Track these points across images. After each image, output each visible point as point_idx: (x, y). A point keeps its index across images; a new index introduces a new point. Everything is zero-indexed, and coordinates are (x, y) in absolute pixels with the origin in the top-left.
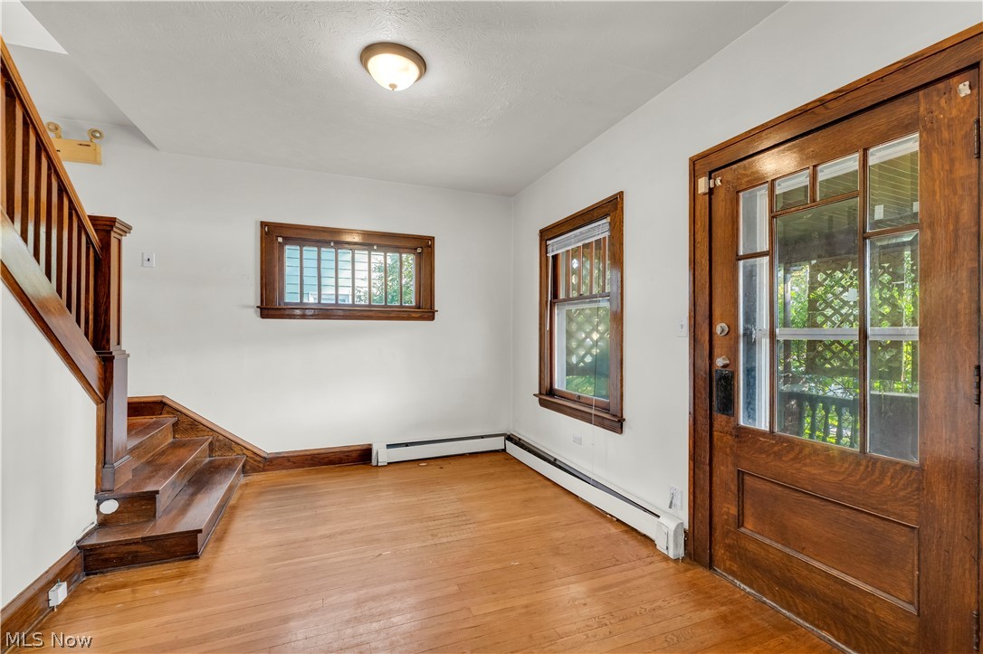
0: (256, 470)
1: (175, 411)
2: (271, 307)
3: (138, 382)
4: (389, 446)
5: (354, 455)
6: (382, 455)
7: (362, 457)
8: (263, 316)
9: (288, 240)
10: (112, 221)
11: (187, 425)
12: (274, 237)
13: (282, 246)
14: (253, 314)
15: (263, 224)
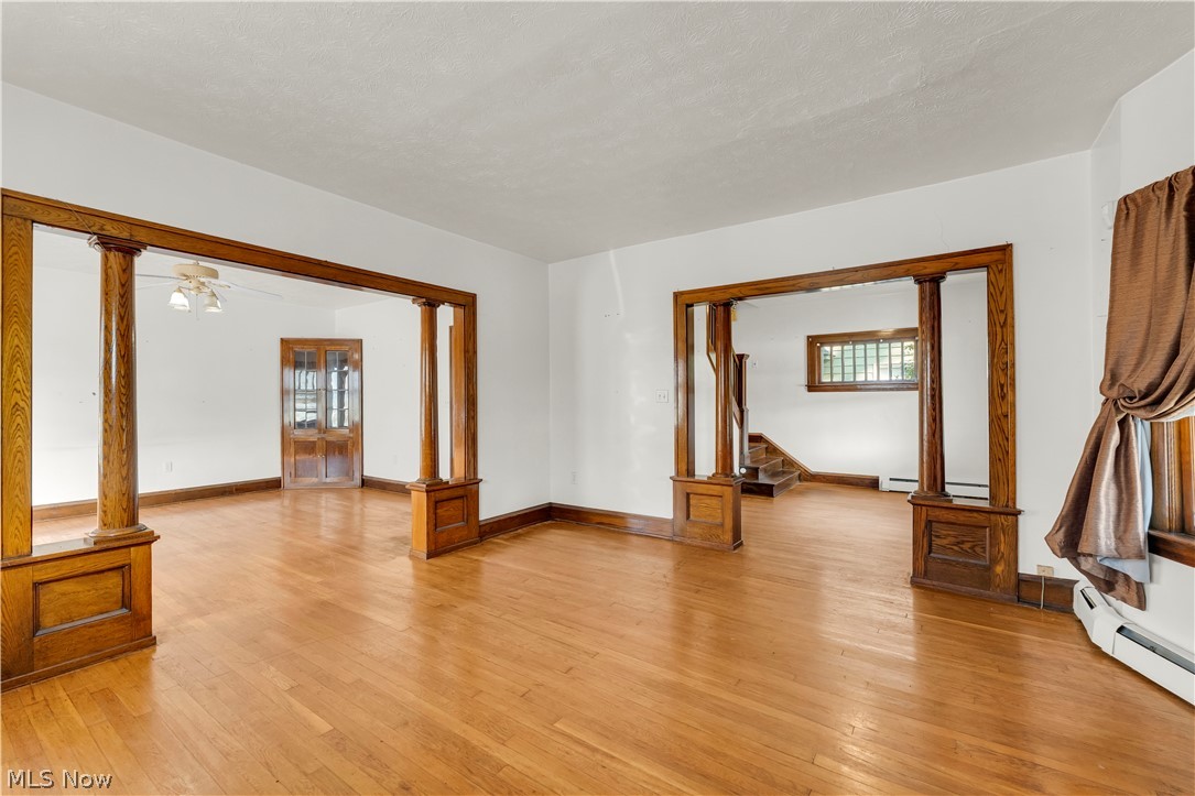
0: (806, 480)
1: (766, 441)
2: (814, 386)
3: (753, 427)
4: (891, 479)
5: (867, 482)
6: (885, 485)
7: (872, 484)
8: (809, 391)
9: (822, 344)
10: (743, 355)
11: (772, 450)
12: (815, 343)
13: (819, 348)
14: (804, 389)
15: (809, 337)
